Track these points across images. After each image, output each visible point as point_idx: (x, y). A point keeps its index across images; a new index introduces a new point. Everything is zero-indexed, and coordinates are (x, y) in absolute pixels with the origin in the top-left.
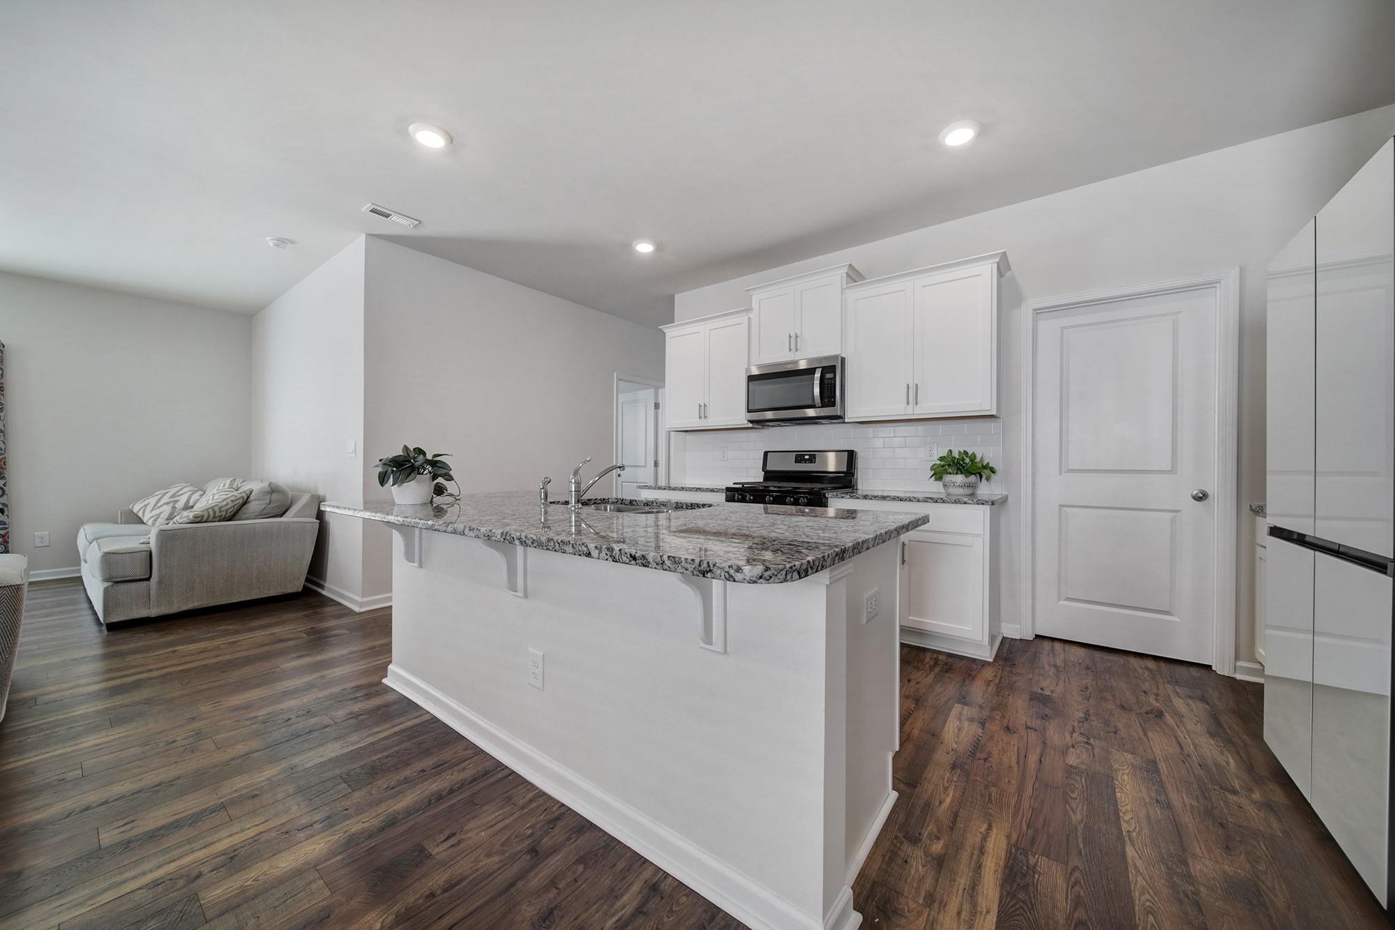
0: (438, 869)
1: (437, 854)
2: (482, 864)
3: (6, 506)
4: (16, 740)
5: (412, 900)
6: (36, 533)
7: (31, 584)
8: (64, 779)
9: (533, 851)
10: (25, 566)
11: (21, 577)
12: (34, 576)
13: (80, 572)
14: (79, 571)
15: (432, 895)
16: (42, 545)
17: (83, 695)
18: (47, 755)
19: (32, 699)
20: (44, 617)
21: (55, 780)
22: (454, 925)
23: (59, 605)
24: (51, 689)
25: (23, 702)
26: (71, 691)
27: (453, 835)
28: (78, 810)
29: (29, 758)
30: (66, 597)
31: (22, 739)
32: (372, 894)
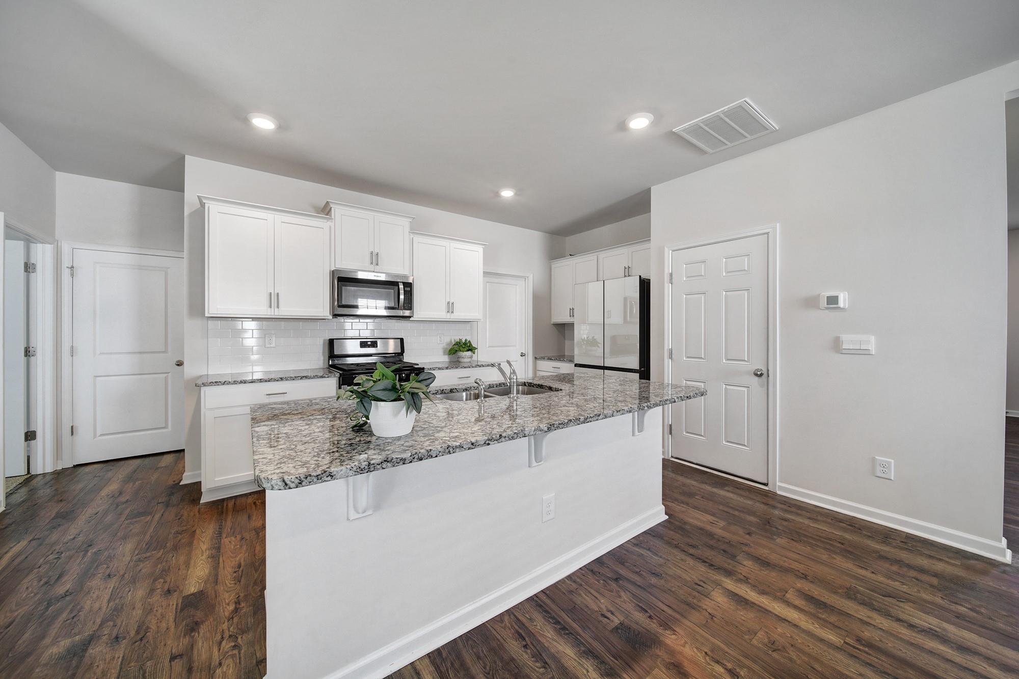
0: (632, 618)
1: (619, 620)
2: (626, 599)
5: (655, 625)
9: (616, 580)
15: (650, 617)
22: (667, 605)
27: (603, 616)
32: (653, 645)
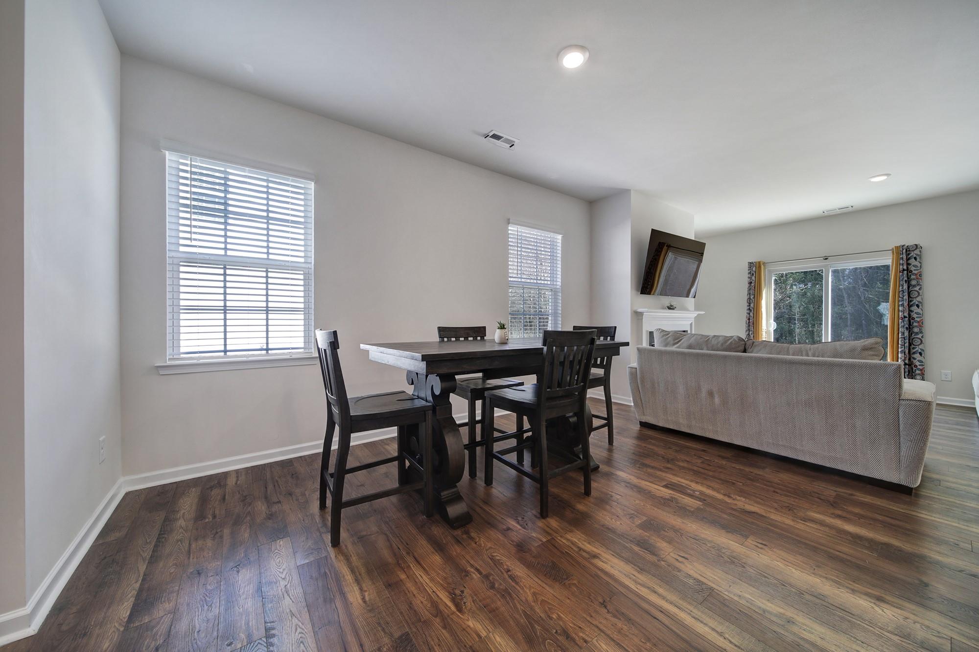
3: (923, 350)
4: (927, 502)
6: (942, 371)
7: (938, 404)
8: (958, 545)
10: (934, 390)
11: (932, 397)
12: (939, 399)
13: (974, 405)
14: (974, 403)
16: (946, 380)
17: (974, 494)
18: (946, 522)
19: (938, 480)
20: (947, 429)
21: (952, 542)
23: (957, 424)
24: (951, 479)
25: (932, 480)
26: (965, 487)
28: (968, 572)
29: (935, 517)
30: (963, 420)
31: (930, 503)
